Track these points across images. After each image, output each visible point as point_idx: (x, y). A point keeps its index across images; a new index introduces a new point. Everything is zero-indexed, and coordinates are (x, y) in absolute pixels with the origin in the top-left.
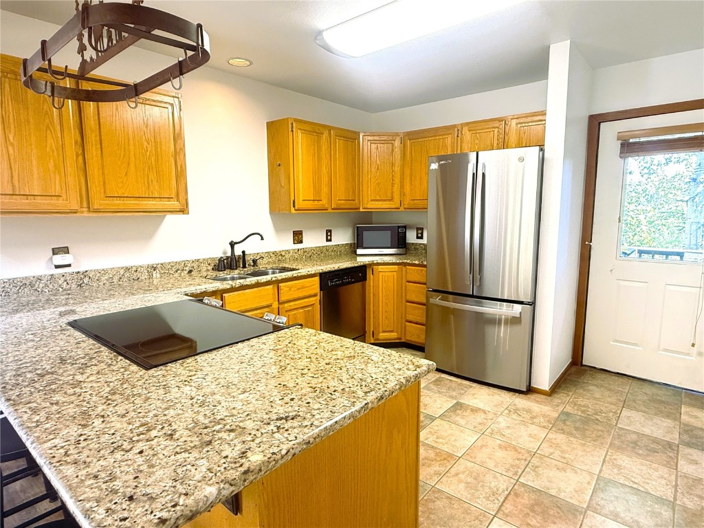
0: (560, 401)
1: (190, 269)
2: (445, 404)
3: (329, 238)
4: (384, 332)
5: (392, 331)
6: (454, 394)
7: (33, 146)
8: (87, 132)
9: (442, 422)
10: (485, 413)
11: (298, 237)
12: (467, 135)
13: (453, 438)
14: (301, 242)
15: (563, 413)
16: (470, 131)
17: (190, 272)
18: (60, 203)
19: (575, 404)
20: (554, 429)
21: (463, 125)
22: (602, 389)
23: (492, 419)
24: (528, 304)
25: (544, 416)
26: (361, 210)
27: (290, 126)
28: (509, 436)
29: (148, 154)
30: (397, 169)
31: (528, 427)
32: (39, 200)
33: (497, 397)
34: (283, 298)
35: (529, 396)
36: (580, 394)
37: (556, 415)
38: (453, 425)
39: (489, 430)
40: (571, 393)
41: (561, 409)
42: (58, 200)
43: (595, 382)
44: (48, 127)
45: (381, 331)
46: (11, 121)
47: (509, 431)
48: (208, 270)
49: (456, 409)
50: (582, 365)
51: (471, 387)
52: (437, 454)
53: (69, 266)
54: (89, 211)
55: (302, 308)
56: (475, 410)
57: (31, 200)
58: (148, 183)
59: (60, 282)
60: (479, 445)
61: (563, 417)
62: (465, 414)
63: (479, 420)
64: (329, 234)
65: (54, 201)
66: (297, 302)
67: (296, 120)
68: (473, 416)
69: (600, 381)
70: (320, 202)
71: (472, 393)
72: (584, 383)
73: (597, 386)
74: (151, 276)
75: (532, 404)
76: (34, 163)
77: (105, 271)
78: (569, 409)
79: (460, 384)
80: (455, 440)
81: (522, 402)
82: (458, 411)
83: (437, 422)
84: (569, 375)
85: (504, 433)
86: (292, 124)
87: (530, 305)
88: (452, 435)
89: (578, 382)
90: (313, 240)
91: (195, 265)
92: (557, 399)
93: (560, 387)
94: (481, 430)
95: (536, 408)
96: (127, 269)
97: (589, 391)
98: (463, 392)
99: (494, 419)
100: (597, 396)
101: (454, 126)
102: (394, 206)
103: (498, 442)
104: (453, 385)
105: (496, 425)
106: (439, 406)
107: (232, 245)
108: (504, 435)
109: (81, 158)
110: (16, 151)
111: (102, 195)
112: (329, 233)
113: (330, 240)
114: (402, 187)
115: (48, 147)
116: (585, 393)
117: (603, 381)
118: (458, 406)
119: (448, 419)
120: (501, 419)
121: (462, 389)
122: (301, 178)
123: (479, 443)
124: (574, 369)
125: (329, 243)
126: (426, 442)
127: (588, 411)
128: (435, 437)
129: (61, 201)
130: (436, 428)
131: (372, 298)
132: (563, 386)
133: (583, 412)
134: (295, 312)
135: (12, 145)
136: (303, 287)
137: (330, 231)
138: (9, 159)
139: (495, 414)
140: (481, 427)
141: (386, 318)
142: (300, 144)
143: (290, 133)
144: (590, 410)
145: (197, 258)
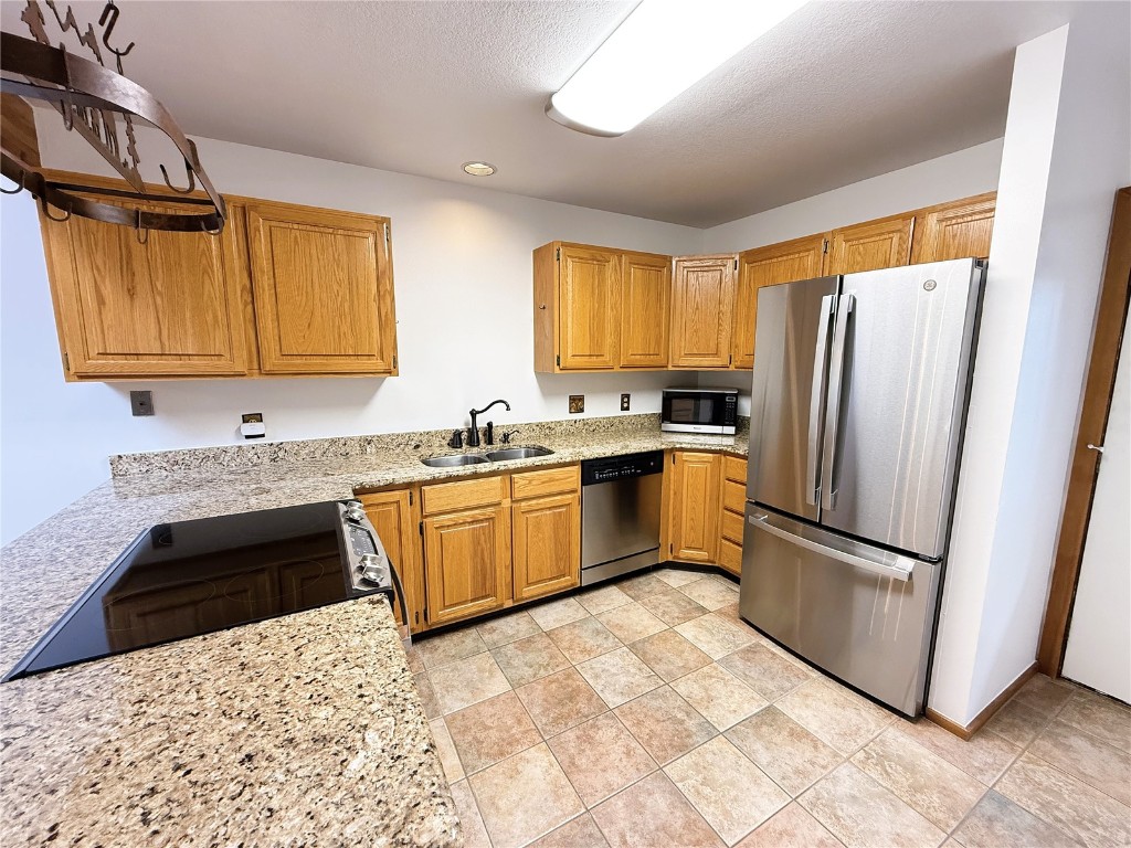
0: (990, 760)
1: (415, 444)
2: (746, 706)
3: (625, 405)
4: (689, 548)
5: (701, 549)
6: (771, 686)
7: (186, 295)
8: (257, 274)
9: (727, 747)
10: (816, 747)
11: (577, 403)
12: (841, 248)
13: (734, 793)
14: (582, 411)
15: (990, 795)
16: (846, 241)
17: (417, 447)
18: (223, 365)
19: (1027, 780)
20: (959, 836)
21: (833, 233)
22: (1106, 753)
23: (824, 767)
24: (930, 561)
25: (944, 791)
26: (670, 368)
27: (556, 253)
28: (849, 822)
29: (340, 299)
30: (726, 308)
31: (898, 811)
32: (195, 361)
33: (850, 713)
34: (518, 495)
35: (919, 727)
36: (1045, 754)
37: (970, 795)
38: (744, 761)
39: (810, 795)
40: (1020, 745)
41: (989, 780)
42: (219, 360)
43: (1088, 728)
44: (205, 272)
45: (683, 546)
46: (159, 265)
47: (852, 810)
48: (441, 446)
49: (763, 723)
50: (1059, 675)
51: (807, 677)
52: (689, 825)
53: (263, 436)
54: (260, 374)
55: (550, 508)
56: (799, 734)
57: (186, 361)
58: (340, 336)
59: (250, 455)
60: (779, 827)
61: (989, 808)
62: (778, 739)
63: (798, 761)
64: (626, 400)
65: (215, 361)
66: (542, 501)
67: (564, 245)
68: (789, 749)
69: (1100, 730)
70: (600, 359)
71: (808, 691)
72: (1058, 724)
73: (1091, 740)
74: (363, 452)
75: (923, 751)
76: (188, 315)
77: (305, 444)
78: (1008, 788)
79: (788, 668)
80: (735, 799)
81: (901, 739)
82: (764, 729)
83: (715, 745)
84: (1023, 695)
85: (840, 813)
86: (558, 250)
87: (934, 563)
88: (732, 784)
89: (1045, 718)
90: (601, 407)
91: (424, 439)
92: (985, 752)
93: (998, 720)
94: (795, 788)
95: (928, 764)
96: (333, 442)
97: (1068, 748)
98: (788, 685)
99: (831, 768)
100: (1088, 772)
101: (820, 236)
102: (720, 363)
103: (821, 833)
104: (776, 667)
105: (829, 786)
106: (733, 707)
107: (474, 414)
108: (838, 818)
109: (250, 307)
110: (165, 301)
111: (278, 354)
112: (626, 398)
113: (628, 409)
114: (734, 334)
115: (205, 296)
116: (1057, 752)
117: (1111, 731)
118: (769, 716)
119: (738, 743)
120: (843, 771)
121: (789, 680)
122: (570, 325)
123: (780, 823)
124: (1039, 682)
125: (626, 413)
126: (680, 785)
127: (1057, 808)
128: (700, 778)
129: (222, 362)
130: (709, 757)
131: (672, 496)
132: (1006, 720)
133: (1044, 806)
134: (538, 514)
135: (160, 294)
136: (551, 480)
137: (628, 396)
138: (157, 313)
139: (836, 755)
140: (796, 781)
141: (692, 528)
142: (570, 276)
143: (556, 263)
144: (1063, 806)
145: (427, 430)
